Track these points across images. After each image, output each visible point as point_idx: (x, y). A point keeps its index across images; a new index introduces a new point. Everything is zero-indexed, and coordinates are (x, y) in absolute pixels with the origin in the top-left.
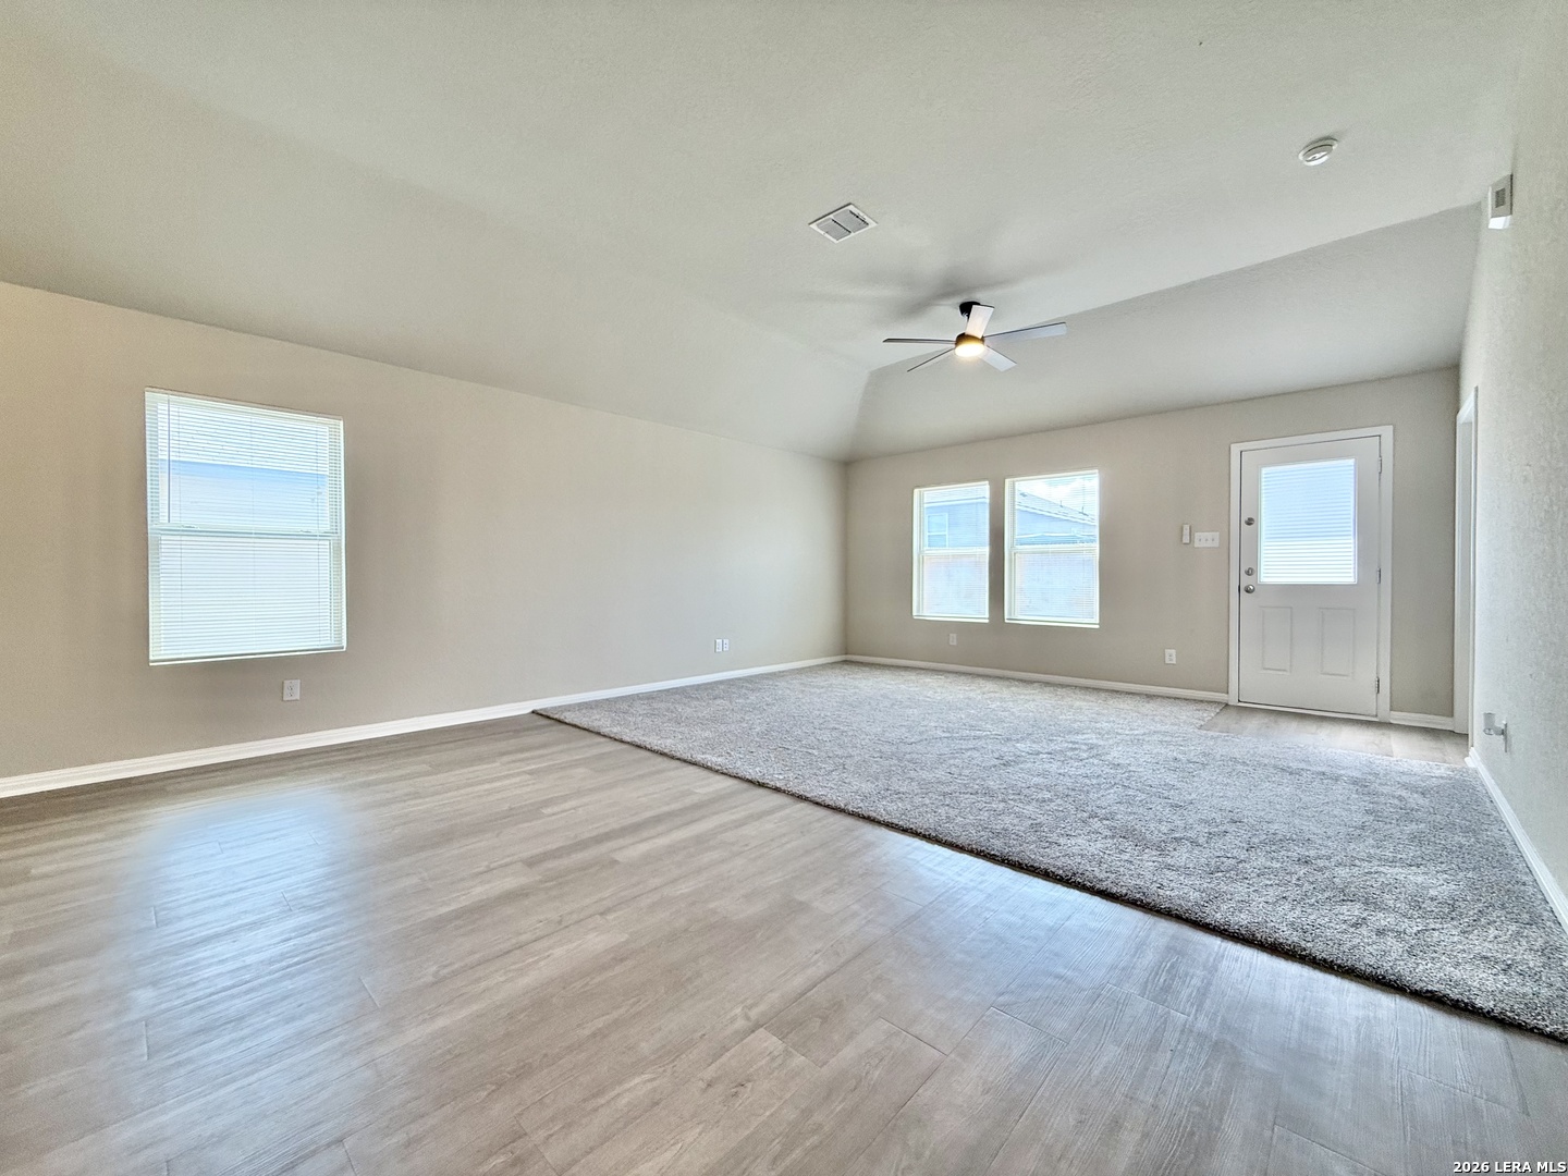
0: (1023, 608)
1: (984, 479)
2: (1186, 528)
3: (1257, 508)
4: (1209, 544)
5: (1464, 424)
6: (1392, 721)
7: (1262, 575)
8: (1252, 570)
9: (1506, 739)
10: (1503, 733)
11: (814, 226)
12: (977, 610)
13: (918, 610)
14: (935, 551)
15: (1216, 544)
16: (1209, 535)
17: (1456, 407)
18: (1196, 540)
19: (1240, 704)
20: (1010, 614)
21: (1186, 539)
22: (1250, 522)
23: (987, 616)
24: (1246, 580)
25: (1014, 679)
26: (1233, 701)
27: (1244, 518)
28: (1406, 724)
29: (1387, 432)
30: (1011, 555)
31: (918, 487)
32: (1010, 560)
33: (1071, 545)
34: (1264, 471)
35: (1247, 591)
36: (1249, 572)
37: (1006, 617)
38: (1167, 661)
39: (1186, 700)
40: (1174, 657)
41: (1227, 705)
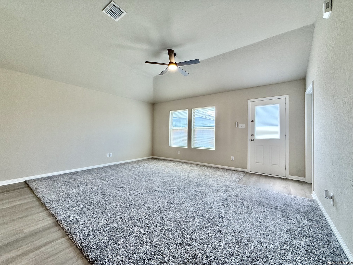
0: (196, 144)
1: (187, 109)
2: (236, 123)
3: (254, 118)
4: (242, 127)
5: (307, 94)
6: (289, 178)
7: (256, 136)
8: (253, 134)
9: (333, 201)
10: (332, 198)
11: (103, 11)
12: (184, 144)
13: (171, 144)
14: (175, 128)
15: (244, 127)
16: (242, 125)
17: (305, 90)
18: (239, 126)
19: (250, 172)
20: (193, 146)
21: (236, 126)
22: (252, 121)
23: (187, 146)
24: (252, 138)
25: (193, 164)
26: (248, 172)
27: (251, 120)
28: (293, 179)
29: (287, 97)
30: (193, 129)
31: (171, 111)
32: (193, 131)
33: (208, 127)
34: (256, 107)
35: (252, 141)
36: (252, 135)
37: (192, 146)
38: (232, 160)
39: (237, 171)
40: (233, 159)
41: (247, 172)
